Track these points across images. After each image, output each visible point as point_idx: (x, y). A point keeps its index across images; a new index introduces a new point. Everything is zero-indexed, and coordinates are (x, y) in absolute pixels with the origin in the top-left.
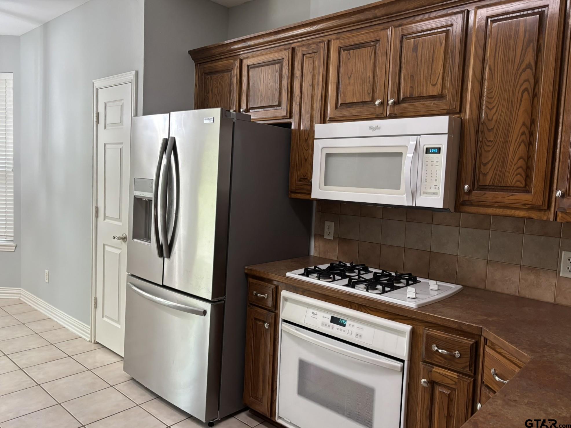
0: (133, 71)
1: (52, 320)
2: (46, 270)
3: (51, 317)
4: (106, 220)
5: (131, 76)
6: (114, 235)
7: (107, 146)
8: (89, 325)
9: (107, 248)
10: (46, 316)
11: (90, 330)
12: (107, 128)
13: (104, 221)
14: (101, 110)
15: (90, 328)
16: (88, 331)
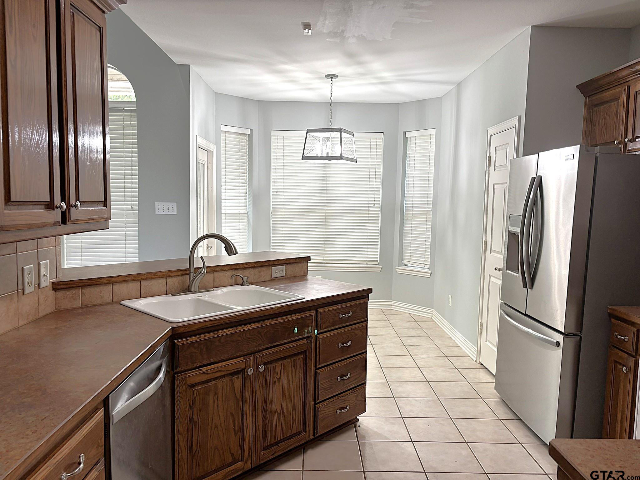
0: (516, 116)
1: (452, 339)
2: (449, 295)
3: (451, 336)
4: (492, 253)
5: (515, 121)
6: (496, 267)
7: (496, 186)
8: (476, 347)
9: (492, 278)
10: (448, 335)
11: (476, 351)
12: (496, 170)
13: (491, 254)
14: (492, 155)
15: (476, 349)
16: (475, 352)
